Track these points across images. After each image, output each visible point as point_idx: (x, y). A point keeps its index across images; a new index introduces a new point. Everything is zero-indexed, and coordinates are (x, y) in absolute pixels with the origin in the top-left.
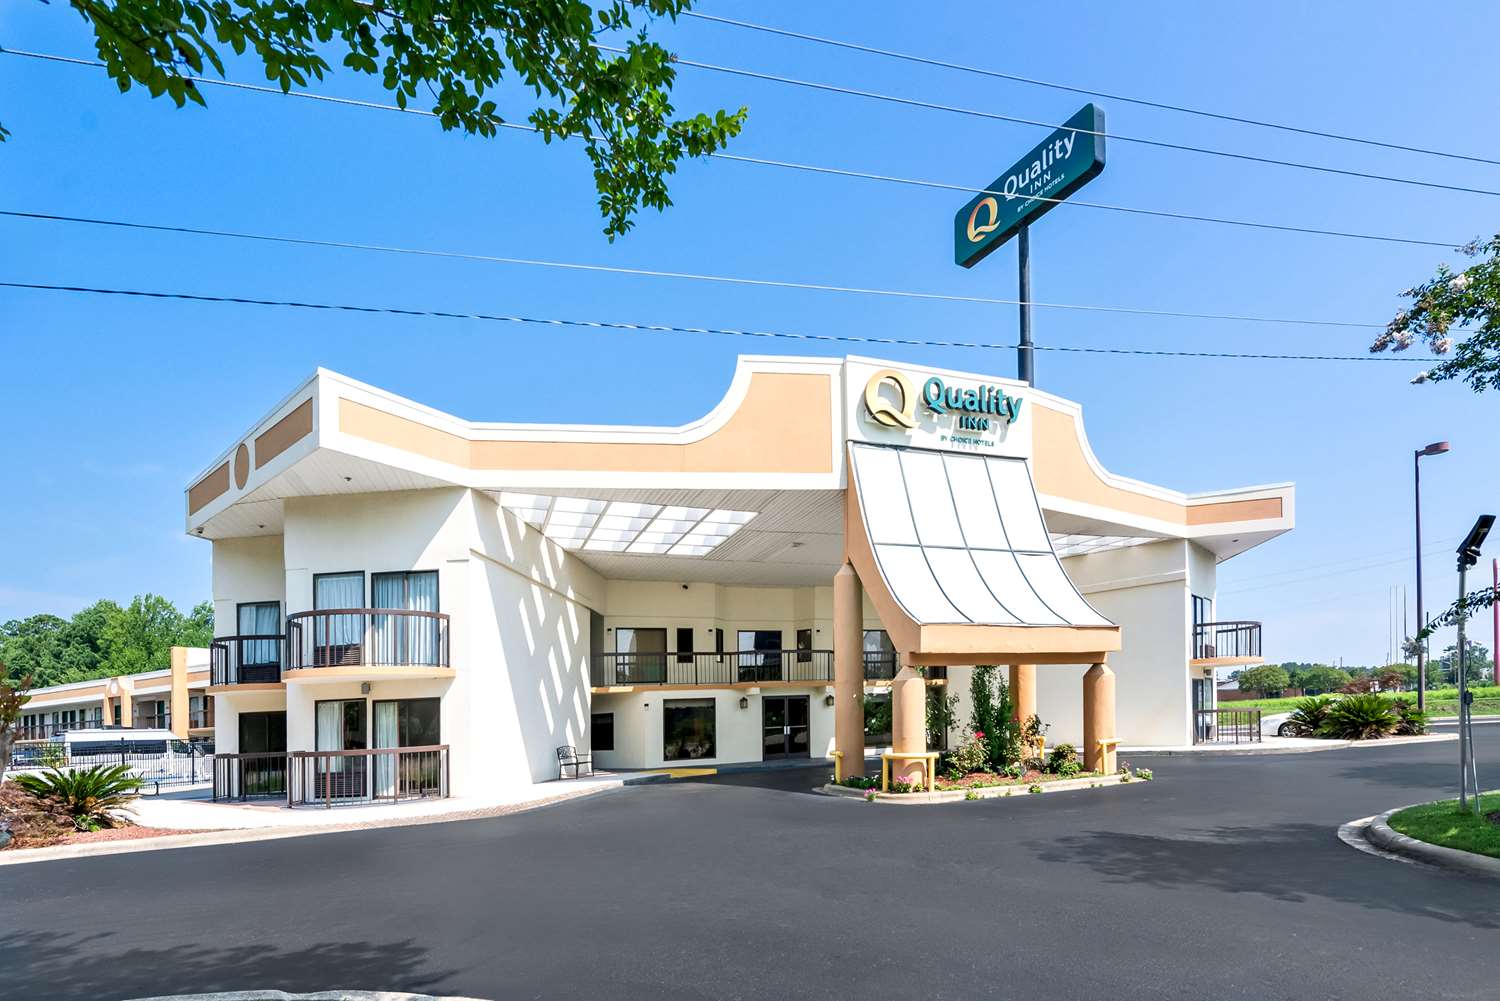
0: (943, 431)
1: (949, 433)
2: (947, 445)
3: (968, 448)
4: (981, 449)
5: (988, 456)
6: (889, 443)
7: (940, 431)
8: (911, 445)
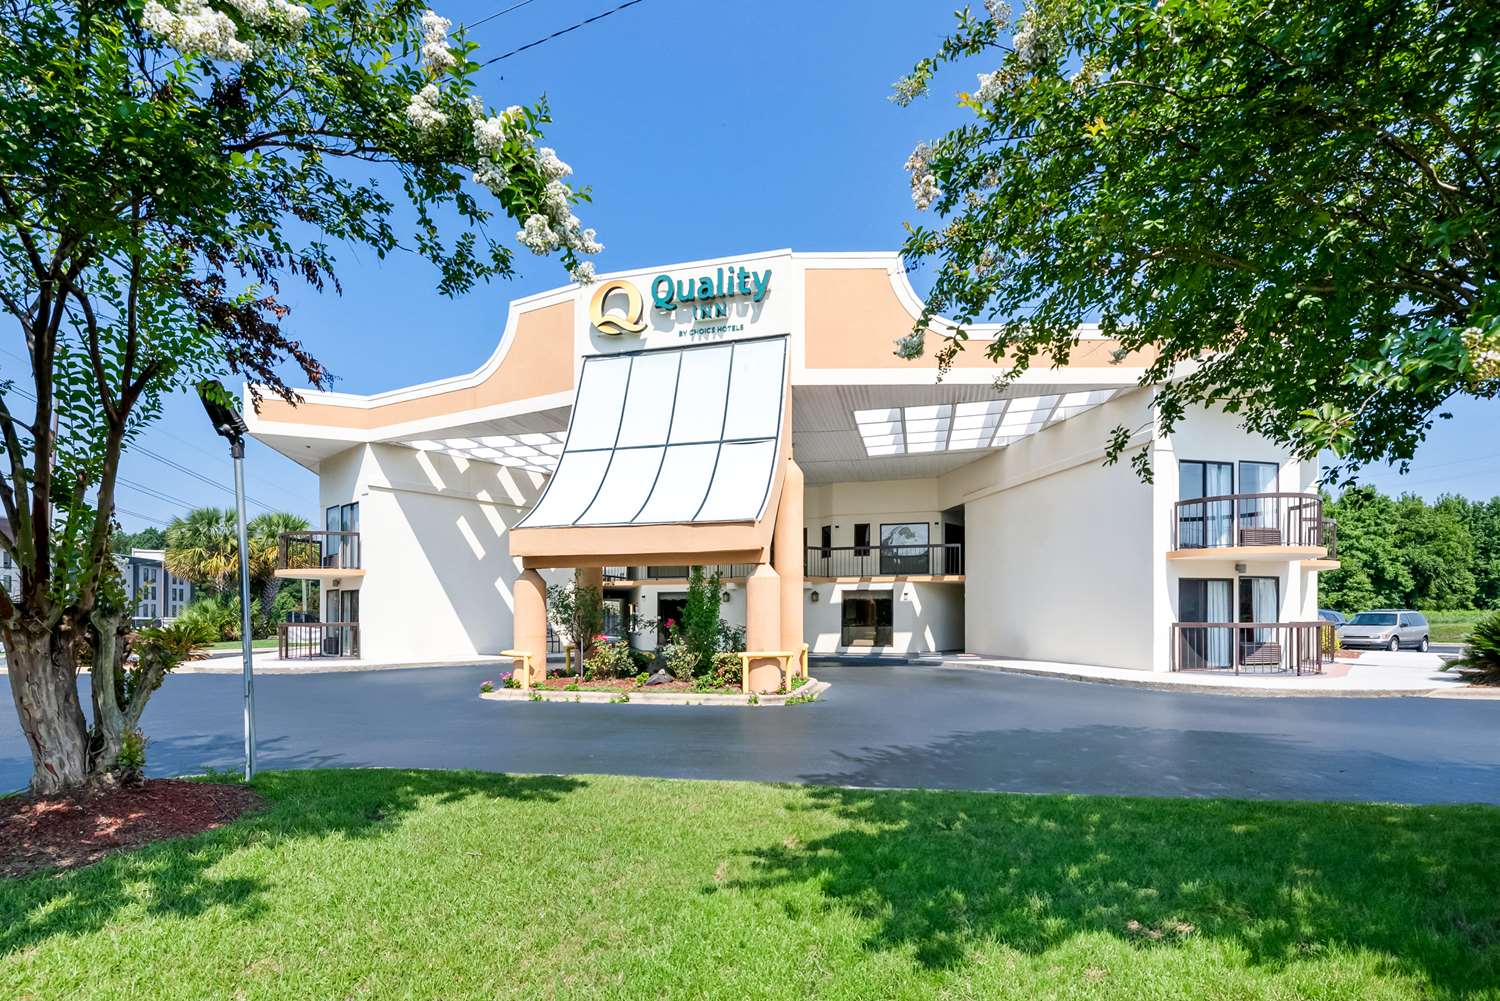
0: (682, 328)
1: (688, 327)
2: (687, 340)
3: (711, 338)
4: (728, 335)
5: (736, 341)
6: (622, 351)
7: (678, 327)
8: (646, 348)
